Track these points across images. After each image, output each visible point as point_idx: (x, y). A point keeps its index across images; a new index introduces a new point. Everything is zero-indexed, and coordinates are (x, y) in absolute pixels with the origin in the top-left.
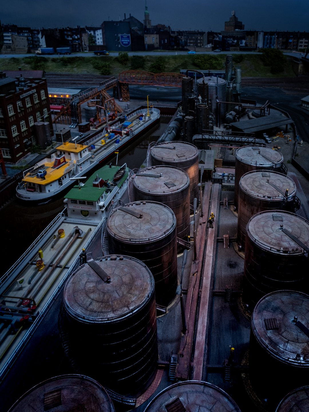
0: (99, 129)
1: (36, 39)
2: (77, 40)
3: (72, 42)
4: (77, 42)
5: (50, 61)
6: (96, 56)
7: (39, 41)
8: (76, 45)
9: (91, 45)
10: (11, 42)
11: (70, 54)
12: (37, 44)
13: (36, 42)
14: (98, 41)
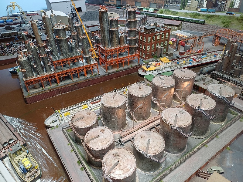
0: (188, 55)
1: (202, 3)
2: (223, 4)
3: (220, 5)
4: (223, 5)
5: (201, 16)
6: (227, 15)
7: (203, 4)
8: (221, 7)
9: (231, 7)
10: (190, 4)
11: (214, 12)
12: (202, 5)
13: (202, 4)
14: (235, 5)
